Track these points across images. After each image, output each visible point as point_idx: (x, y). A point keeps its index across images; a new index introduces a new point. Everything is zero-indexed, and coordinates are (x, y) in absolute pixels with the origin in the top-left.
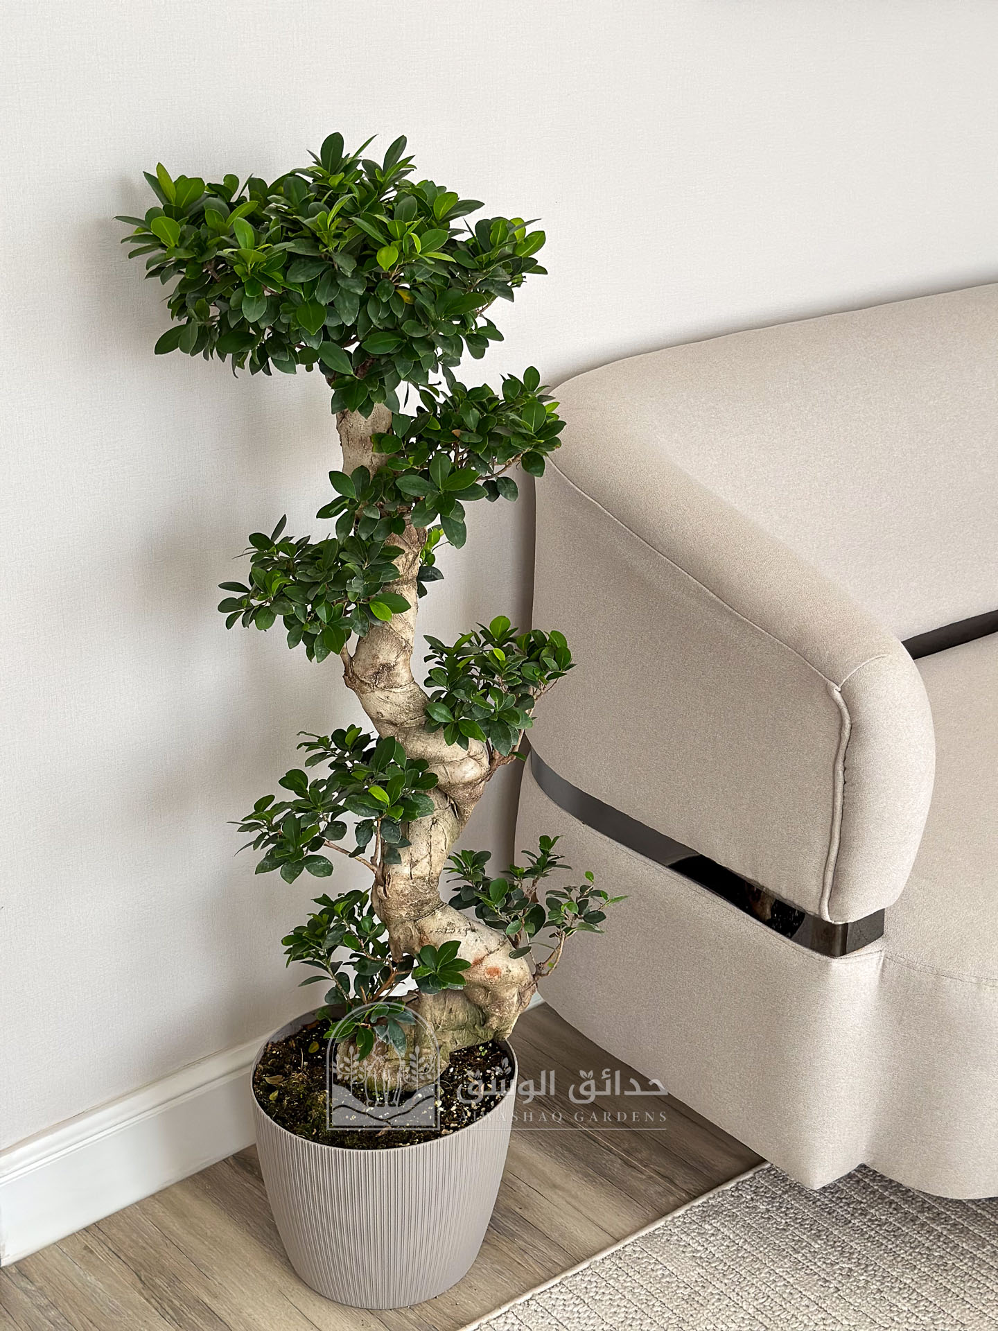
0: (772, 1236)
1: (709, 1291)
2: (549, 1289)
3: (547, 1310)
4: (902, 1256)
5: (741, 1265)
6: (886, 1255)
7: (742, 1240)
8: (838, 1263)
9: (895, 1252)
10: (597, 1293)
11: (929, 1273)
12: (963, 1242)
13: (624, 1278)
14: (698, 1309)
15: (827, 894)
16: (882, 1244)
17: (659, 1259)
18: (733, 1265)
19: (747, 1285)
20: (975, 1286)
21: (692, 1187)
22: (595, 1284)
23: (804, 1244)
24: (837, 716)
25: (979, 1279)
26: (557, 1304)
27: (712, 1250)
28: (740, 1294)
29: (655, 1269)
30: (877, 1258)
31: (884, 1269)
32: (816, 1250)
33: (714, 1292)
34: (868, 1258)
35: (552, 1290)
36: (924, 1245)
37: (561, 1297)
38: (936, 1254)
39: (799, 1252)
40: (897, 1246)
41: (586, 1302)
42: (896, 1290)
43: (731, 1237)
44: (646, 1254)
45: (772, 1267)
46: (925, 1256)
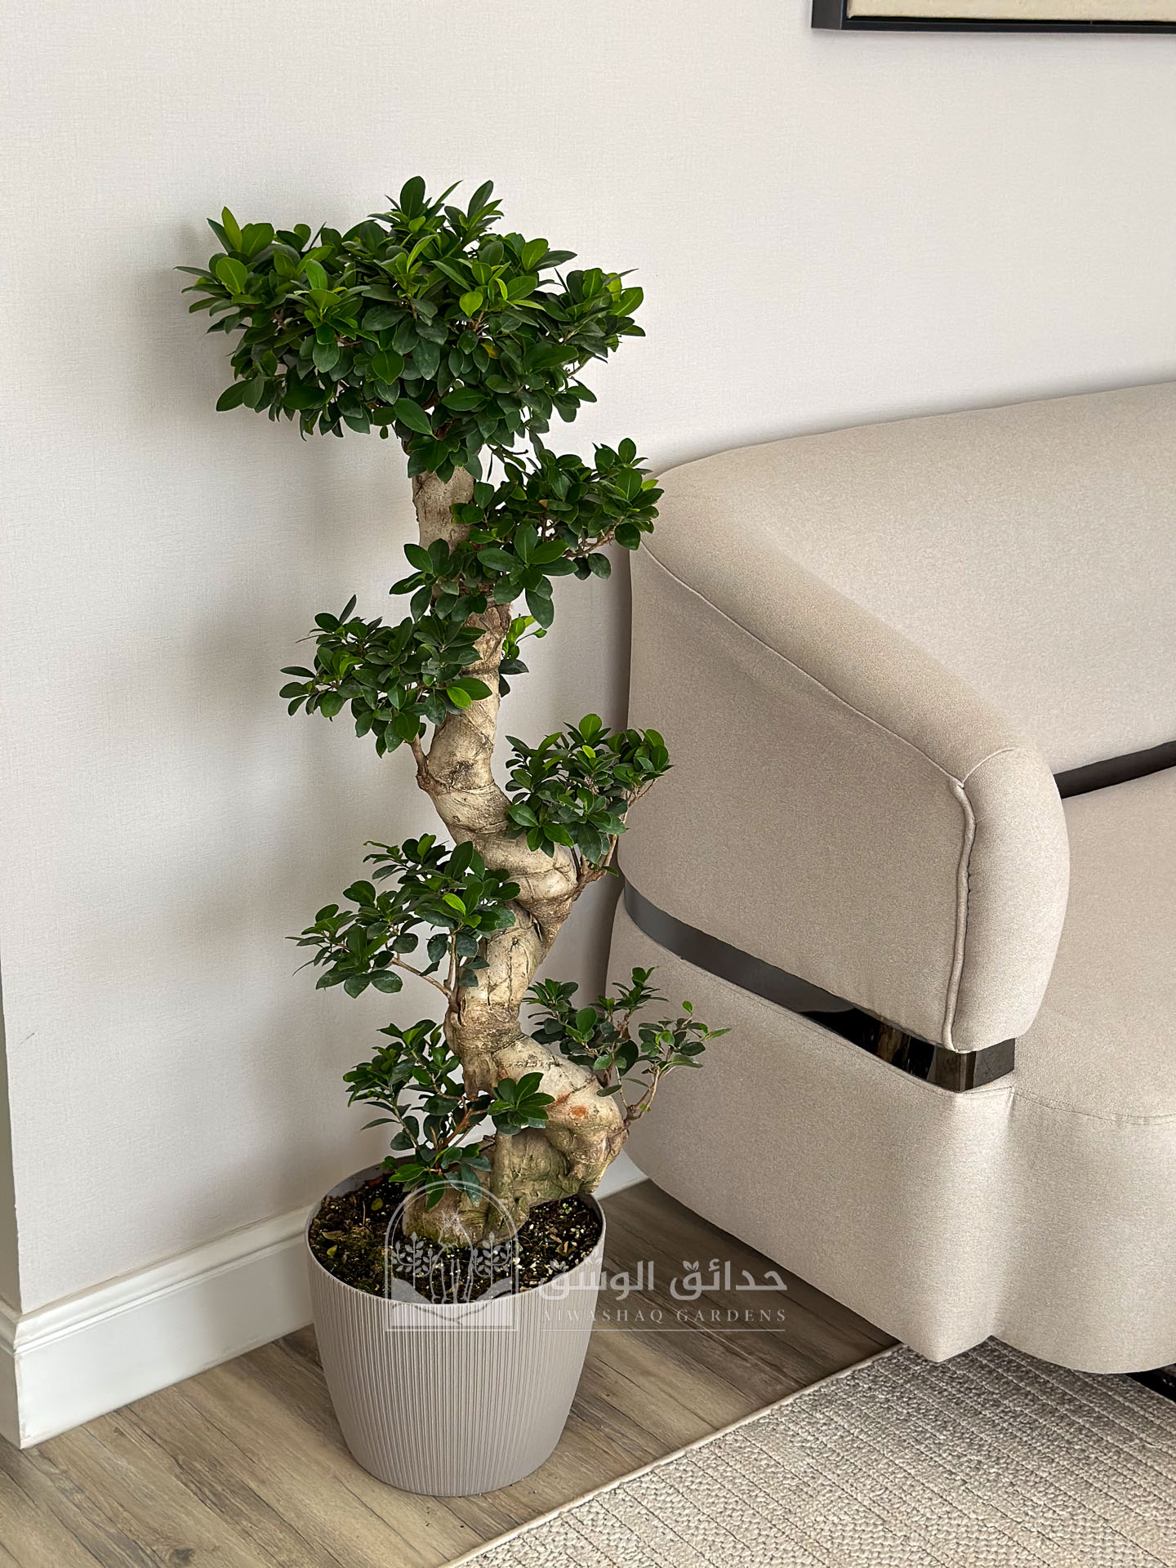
0: (892, 1426)
1: (819, 1482)
2: (639, 1478)
3: (636, 1499)
4: (1038, 1448)
5: (855, 1456)
6: (1020, 1447)
7: (858, 1430)
8: (966, 1455)
9: (1030, 1445)
10: (693, 1482)
11: (1068, 1467)
12: (1108, 1434)
13: (723, 1467)
14: (807, 1500)
15: (950, 1020)
16: (1016, 1436)
17: (764, 1449)
18: (847, 1455)
19: (863, 1477)
20: (1121, 1481)
21: (802, 1376)
22: (691, 1474)
23: (928, 1435)
24: (960, 816)
25: (1125, 1473)
26: (648, 1493)
27: (824, 1440)
28: (855, 1485)
29: (759, 1459)
30: (1010, 1451)
31: (1018, 1462)
32: (942, 1442)
33: (825, 1483)
34: (999, 1450)
35: (642, 1479)
36: (1063, 1437)
37: (653, 1486)
38: (1077, 1447)
39: (922, 1443)
40: (1033, 1438)
41: (681, 1491)
42: (1031, 1484)
43: (846, 1427)
44: (749, 1444)
45: (891, 1458)
46: (1064, 1449)
